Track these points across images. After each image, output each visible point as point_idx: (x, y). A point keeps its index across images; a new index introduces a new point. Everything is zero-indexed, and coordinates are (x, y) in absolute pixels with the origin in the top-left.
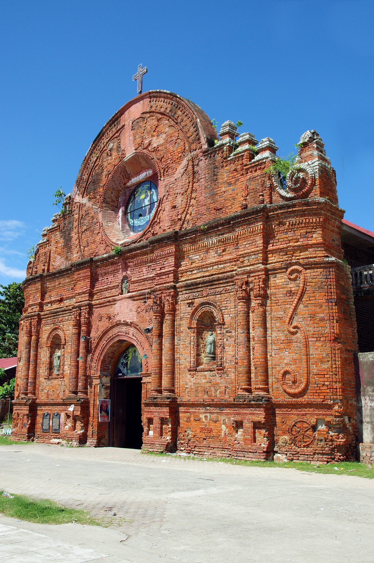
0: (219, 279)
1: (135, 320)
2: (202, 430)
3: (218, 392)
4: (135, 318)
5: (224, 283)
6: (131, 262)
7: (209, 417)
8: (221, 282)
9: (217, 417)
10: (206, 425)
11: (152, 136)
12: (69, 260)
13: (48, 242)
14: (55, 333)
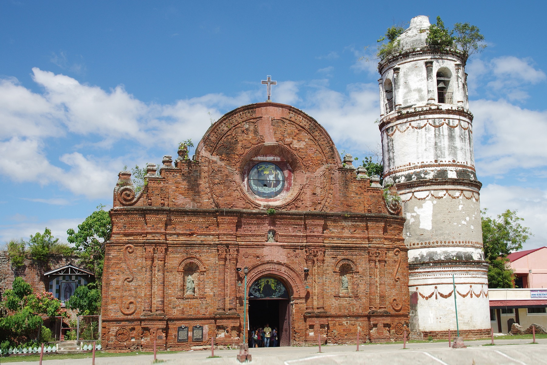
0: (356, 247)
1: (285, 262)
2: (344, 330)
3: (355, 309)
4: (286, 260)
5: (359, 250)
7: (349, 323)
8: (357, 249)
9: (355, 322)
10: (347, 327)
11: (293, 139)
12: (198, 202)
13: (164, 180)
14: (189, 261)
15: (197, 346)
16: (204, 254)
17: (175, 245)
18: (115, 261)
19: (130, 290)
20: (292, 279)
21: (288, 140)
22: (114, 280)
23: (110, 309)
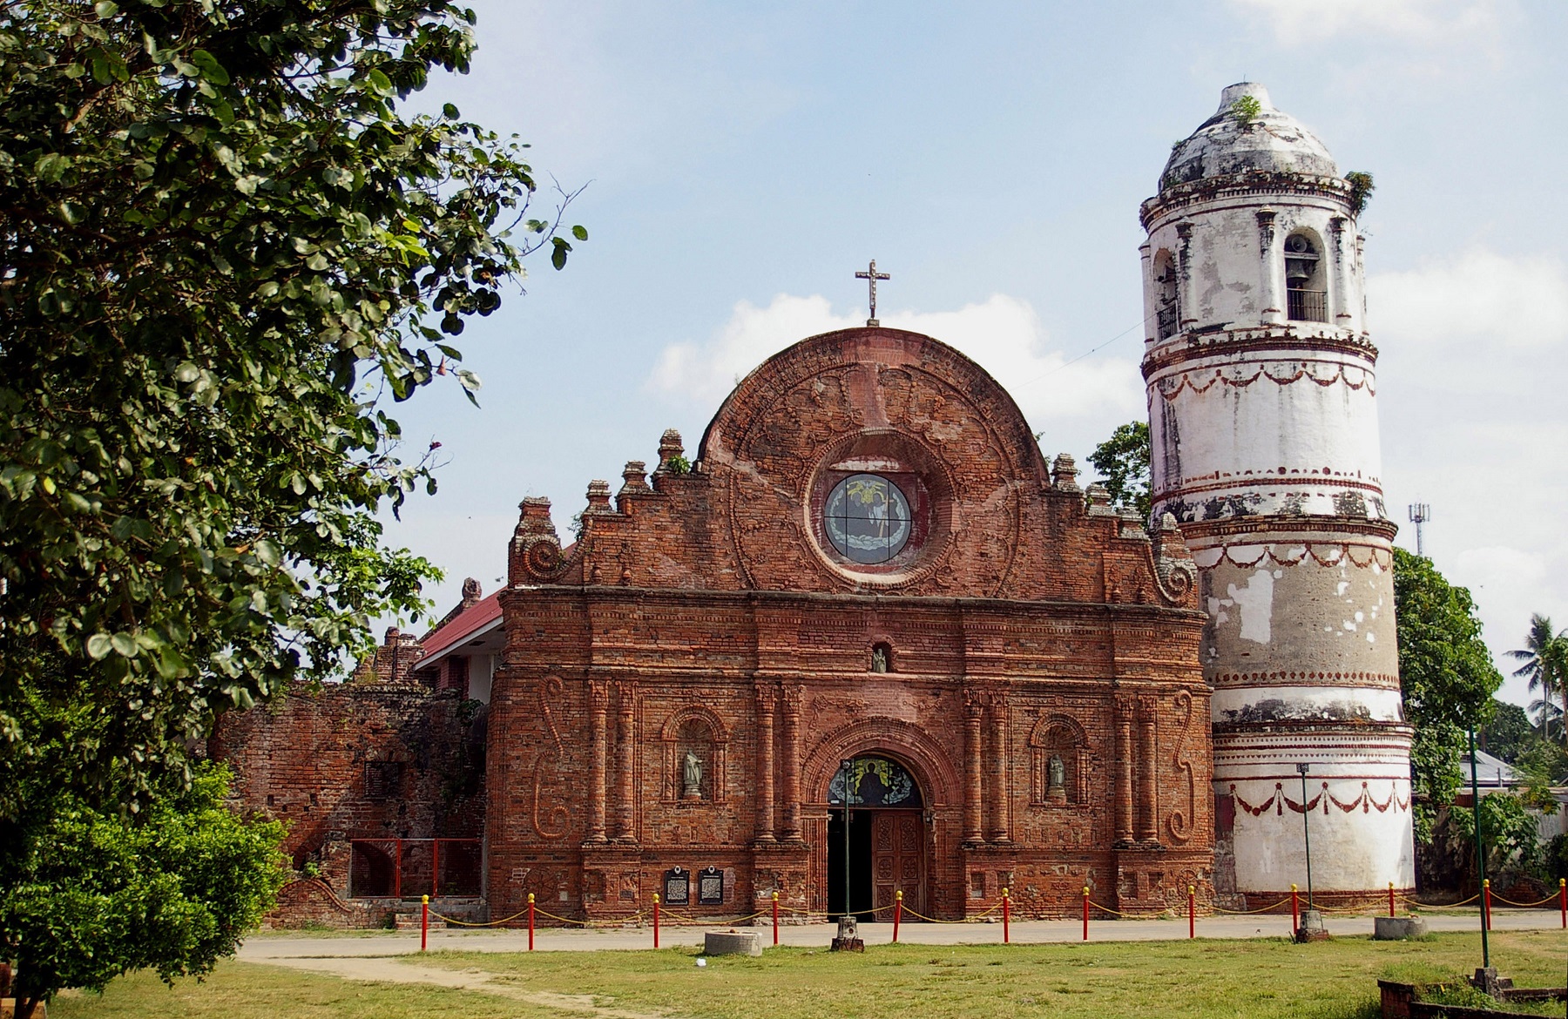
0: (1084, 687)
1: (914, 721)
2: (1054, 886)
4: (915, 716)
5: (1090, 694)
6: (897, 622)
7: (1066, 869)
8: (1086, 691)
9: (1079, 869)
10: (1061, 880)
11: (932, 417)
12: (708, 575)
13: (628, 520)
14: (688, 716)
15: (710, 915)
16: (721, 700)
17: (658, 679)
18: (518, 715)
19: (555, 783)
21: (920, 420)
22: (518, 758)
23: (509, 826)
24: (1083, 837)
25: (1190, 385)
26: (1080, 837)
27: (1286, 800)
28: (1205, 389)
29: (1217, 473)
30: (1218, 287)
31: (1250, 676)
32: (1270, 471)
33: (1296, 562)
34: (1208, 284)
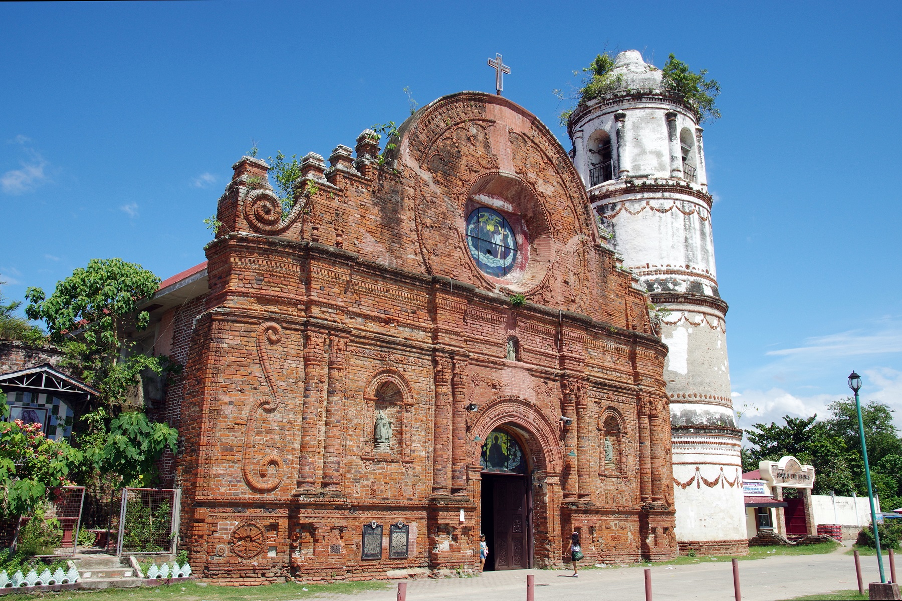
0: (624, 388)
1: (535, 401)
2: (612, 537)
4: (535, 398)
5: (626, 393)
6: (523, 322)
7: (618, 525)
8: (625, 391)
9: (624, 524)
10: (615, 533)
11: (538, 175)
12: (398, 257)
13: (340, 193)
14: (385, 378)
15: (397, 568)
16: (410, 367)
17: (362, 340)
18: (234, 359)
19: (269, 432)
20: (543, 436)
21: (532, 176)
22: (231, 403)
23: (217, 476)
24: (626, 500)
25: (626, 210)
26: (624, 500)
27: (702, 478)
28: (638, 213)
29: (648, 265)
30: (643, 152)
31: (676, 396)
32: (681, 266)
33: (699, 324)
34: (636, 151)
